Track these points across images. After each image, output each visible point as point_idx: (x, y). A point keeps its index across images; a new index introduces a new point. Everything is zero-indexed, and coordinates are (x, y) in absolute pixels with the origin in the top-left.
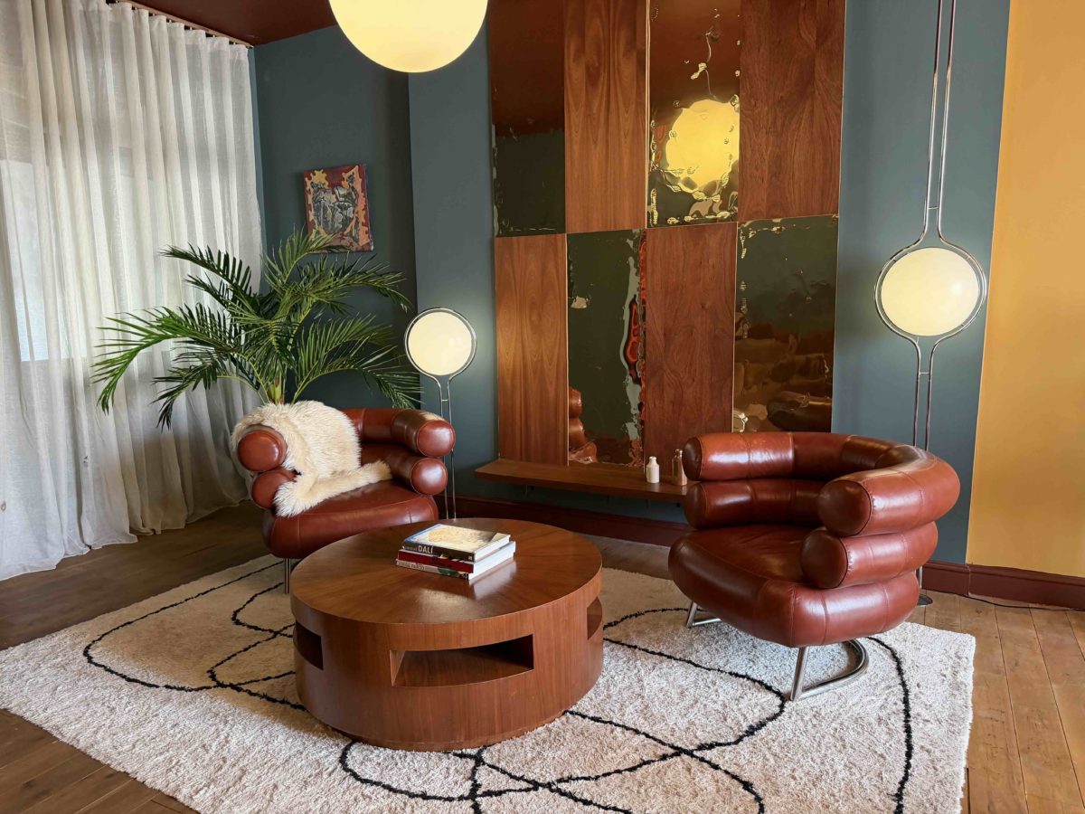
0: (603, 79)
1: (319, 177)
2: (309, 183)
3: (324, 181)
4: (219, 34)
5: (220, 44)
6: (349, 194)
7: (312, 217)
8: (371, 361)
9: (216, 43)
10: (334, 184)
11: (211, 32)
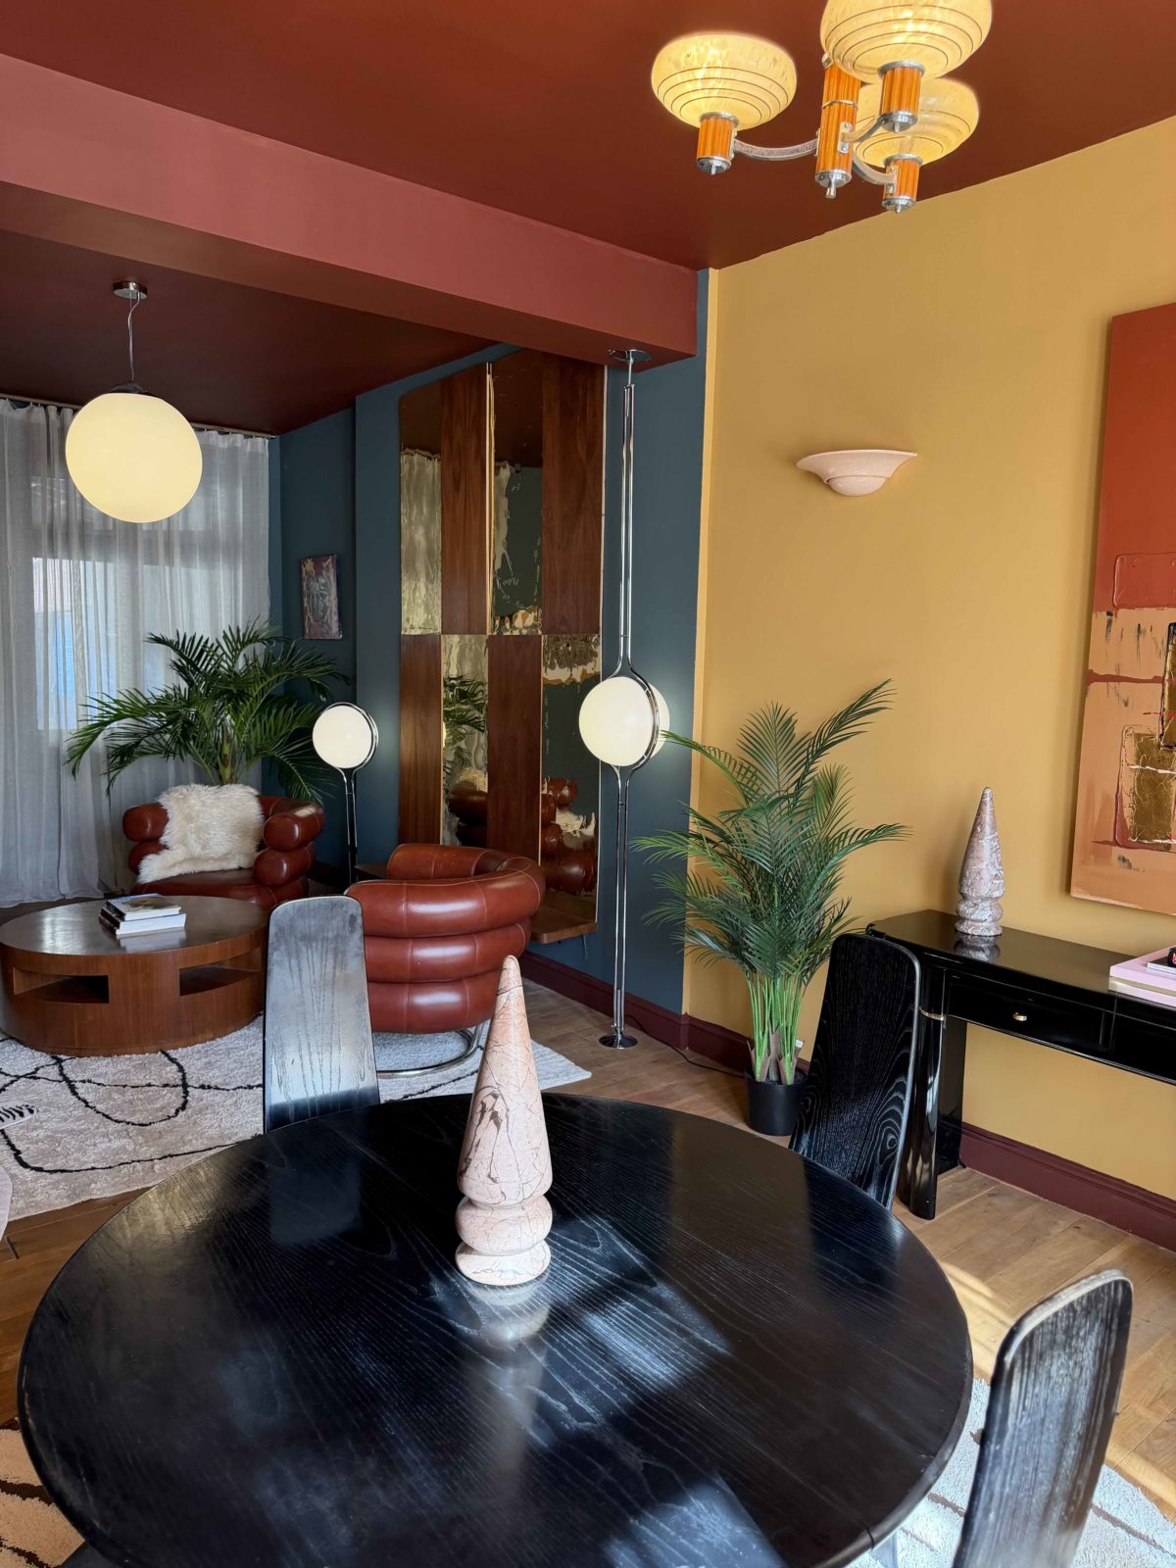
0: (462, 486)
1: (309, 566)
2: (304, 569)
3: (312, 569)
4: (235, 431)
5: (234, 441)
6: (326, 583)
7: (306, 604)
8: (290, 750)
9: (231, 440)
10: (319, 574)
11: (226, 430)
